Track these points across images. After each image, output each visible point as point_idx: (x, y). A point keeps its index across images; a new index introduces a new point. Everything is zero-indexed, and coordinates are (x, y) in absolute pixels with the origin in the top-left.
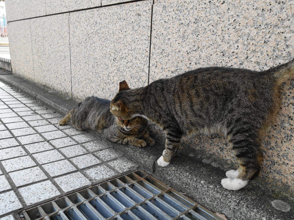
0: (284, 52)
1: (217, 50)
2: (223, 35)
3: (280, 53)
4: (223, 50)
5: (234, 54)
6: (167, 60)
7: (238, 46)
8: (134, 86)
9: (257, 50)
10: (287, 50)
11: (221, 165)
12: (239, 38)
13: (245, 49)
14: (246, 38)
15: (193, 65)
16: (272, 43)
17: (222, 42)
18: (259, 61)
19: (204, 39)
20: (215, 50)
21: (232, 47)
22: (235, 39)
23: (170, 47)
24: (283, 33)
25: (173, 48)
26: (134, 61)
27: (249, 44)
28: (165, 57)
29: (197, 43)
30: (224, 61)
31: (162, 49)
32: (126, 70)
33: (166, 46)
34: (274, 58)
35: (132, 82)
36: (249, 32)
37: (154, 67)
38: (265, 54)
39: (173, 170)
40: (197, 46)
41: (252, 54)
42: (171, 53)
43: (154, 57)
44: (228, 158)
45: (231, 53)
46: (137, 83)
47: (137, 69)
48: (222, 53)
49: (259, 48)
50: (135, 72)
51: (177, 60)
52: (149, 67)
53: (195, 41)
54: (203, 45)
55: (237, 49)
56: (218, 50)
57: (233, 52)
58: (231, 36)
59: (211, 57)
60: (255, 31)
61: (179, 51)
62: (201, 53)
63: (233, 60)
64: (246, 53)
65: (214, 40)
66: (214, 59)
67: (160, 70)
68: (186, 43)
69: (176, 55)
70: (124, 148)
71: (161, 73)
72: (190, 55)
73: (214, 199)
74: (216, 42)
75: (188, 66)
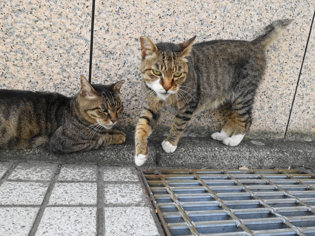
0: (250, 26)
1: (195, 18)
2: (202, 3)
3: (247, 27)
4: (202, 19)
5: (212, 24)
6: (128, 23)
7: (216, 17)
8: (56, 61)
9: (232, 22)
10: (252, 25)
11: (198, 133)
12: (217, 9)
13: (222, 20)
14: (223, 10)
15: (167, 32)
16: (242, 18)
17: (201, 10)
18: (232, 32)
19: (181, 4)
20: (194, 18)
21: (211, 17)
22: (213, 9)
23: (132, 6)
24: (249, 10)
25: (137, 8)
26: (55, 19)
27: (225, 15)
28: (123, 18)
29: (173, 6)
30: (203, 29)
31: (118, 7)
32: (34, 33)
33: (126, 4)
34: (243, 30)
35: (50, 54)
36: (226, 5)
37: (103, 31)
38: (237, 26)
39: (184, 151)
40: (172, 10)
41: (227, 26)
42: (134, 14)
43: (102, 17)
44: (205, 124)
45: (209, 23)
46: (65, 56)
47: (65, 33)
48: (201, 22)
49: (233, 21)
50: (59, 37)
51: (144, 24)
52: (92, 31)
53: (170, 4)
54: (179, 10)
55: (215, 19)
56: (197, 17)
57: (212, 22)
58: (209, 5)
59: (190, 24)
60: (230, 5)
61: (148, 14)
62: (177, 19)
63: (212, 30)
64: (222, 24)
65: (193, 7)
66: (192, 27)
67: (115, 37)
68: (157, 4)
69: (143, 18)
70: (94, 154)
71: (116, 41)
72: (164, 20)
73: (232, 158)
74: (194, 9)
75: (160, 33)
